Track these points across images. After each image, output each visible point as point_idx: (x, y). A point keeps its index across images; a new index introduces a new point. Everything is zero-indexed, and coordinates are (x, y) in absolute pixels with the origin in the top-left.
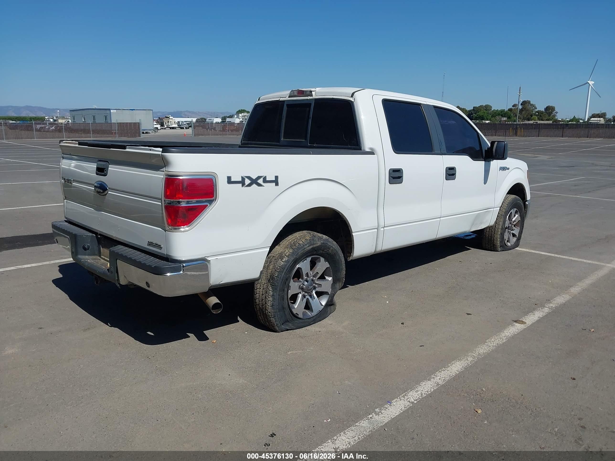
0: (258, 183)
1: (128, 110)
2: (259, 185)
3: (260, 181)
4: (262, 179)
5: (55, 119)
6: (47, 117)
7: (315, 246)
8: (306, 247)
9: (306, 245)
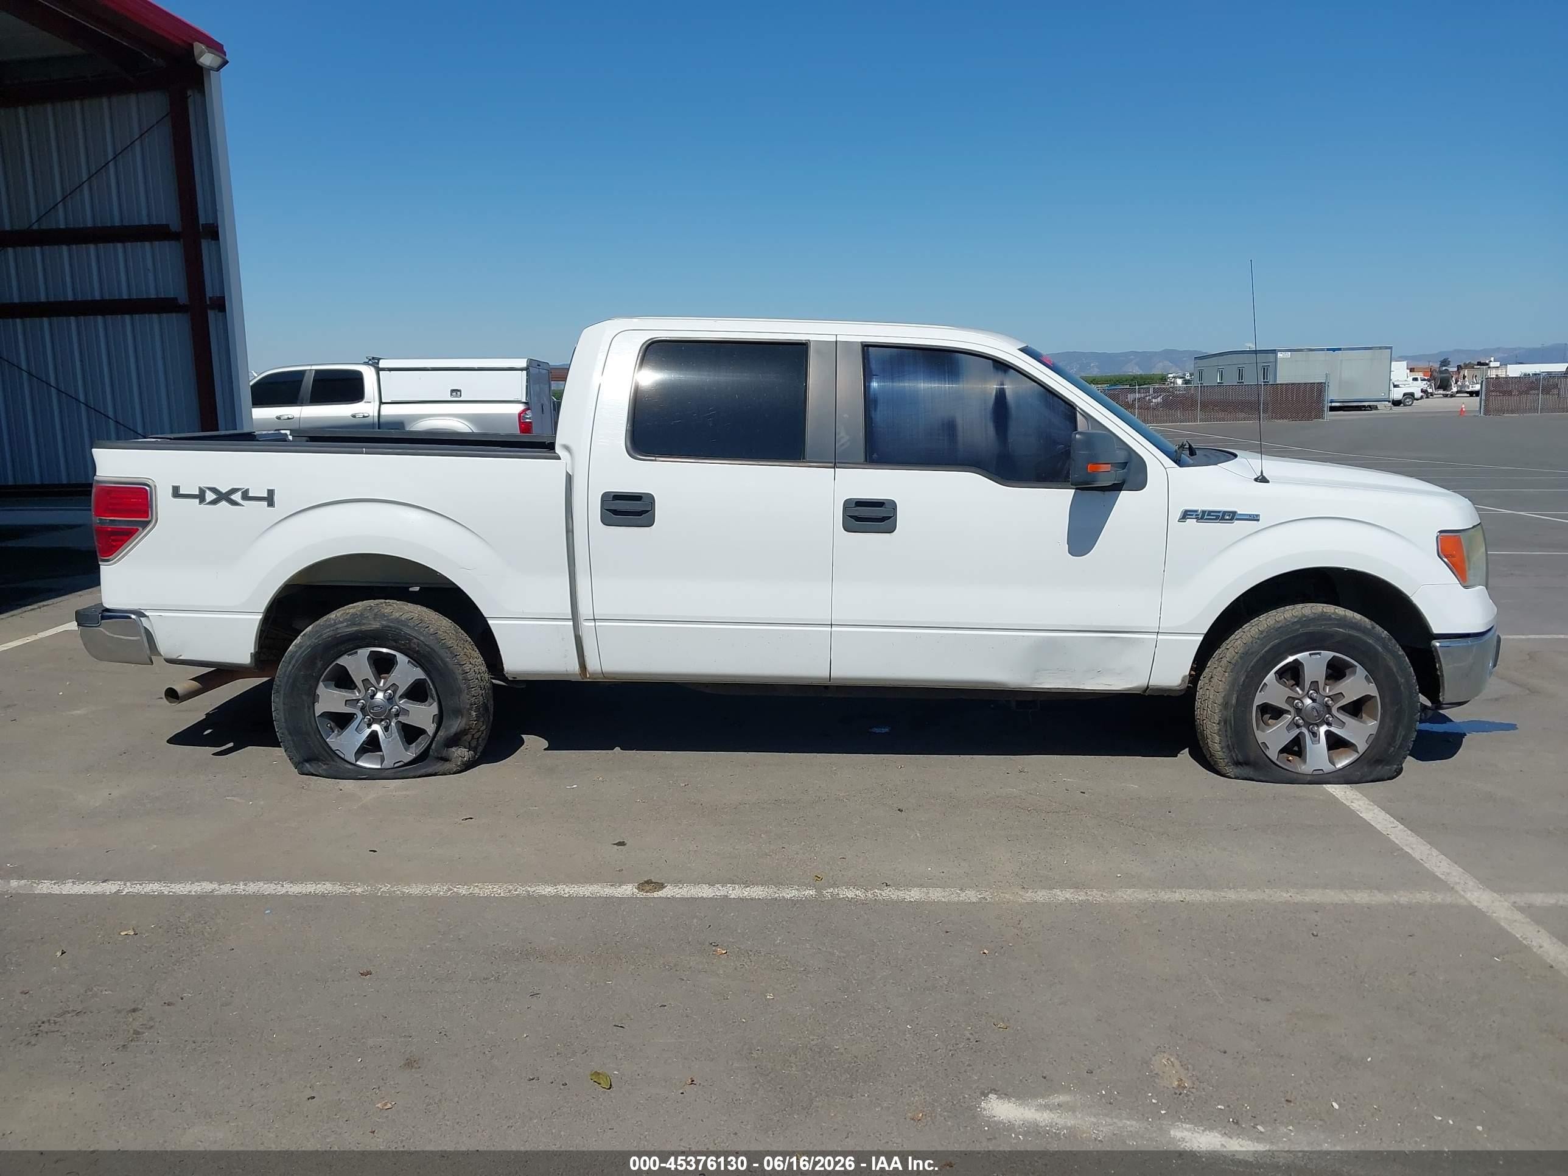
0: (231, 499)
1: (1322, 350)
2: (234, 503)
3: (237, 497)
4: (240, 493)
5: (1189, 378)
6: (1171, 375)
7: (364, 628)
8: (340, 625)
9: (342, 622)
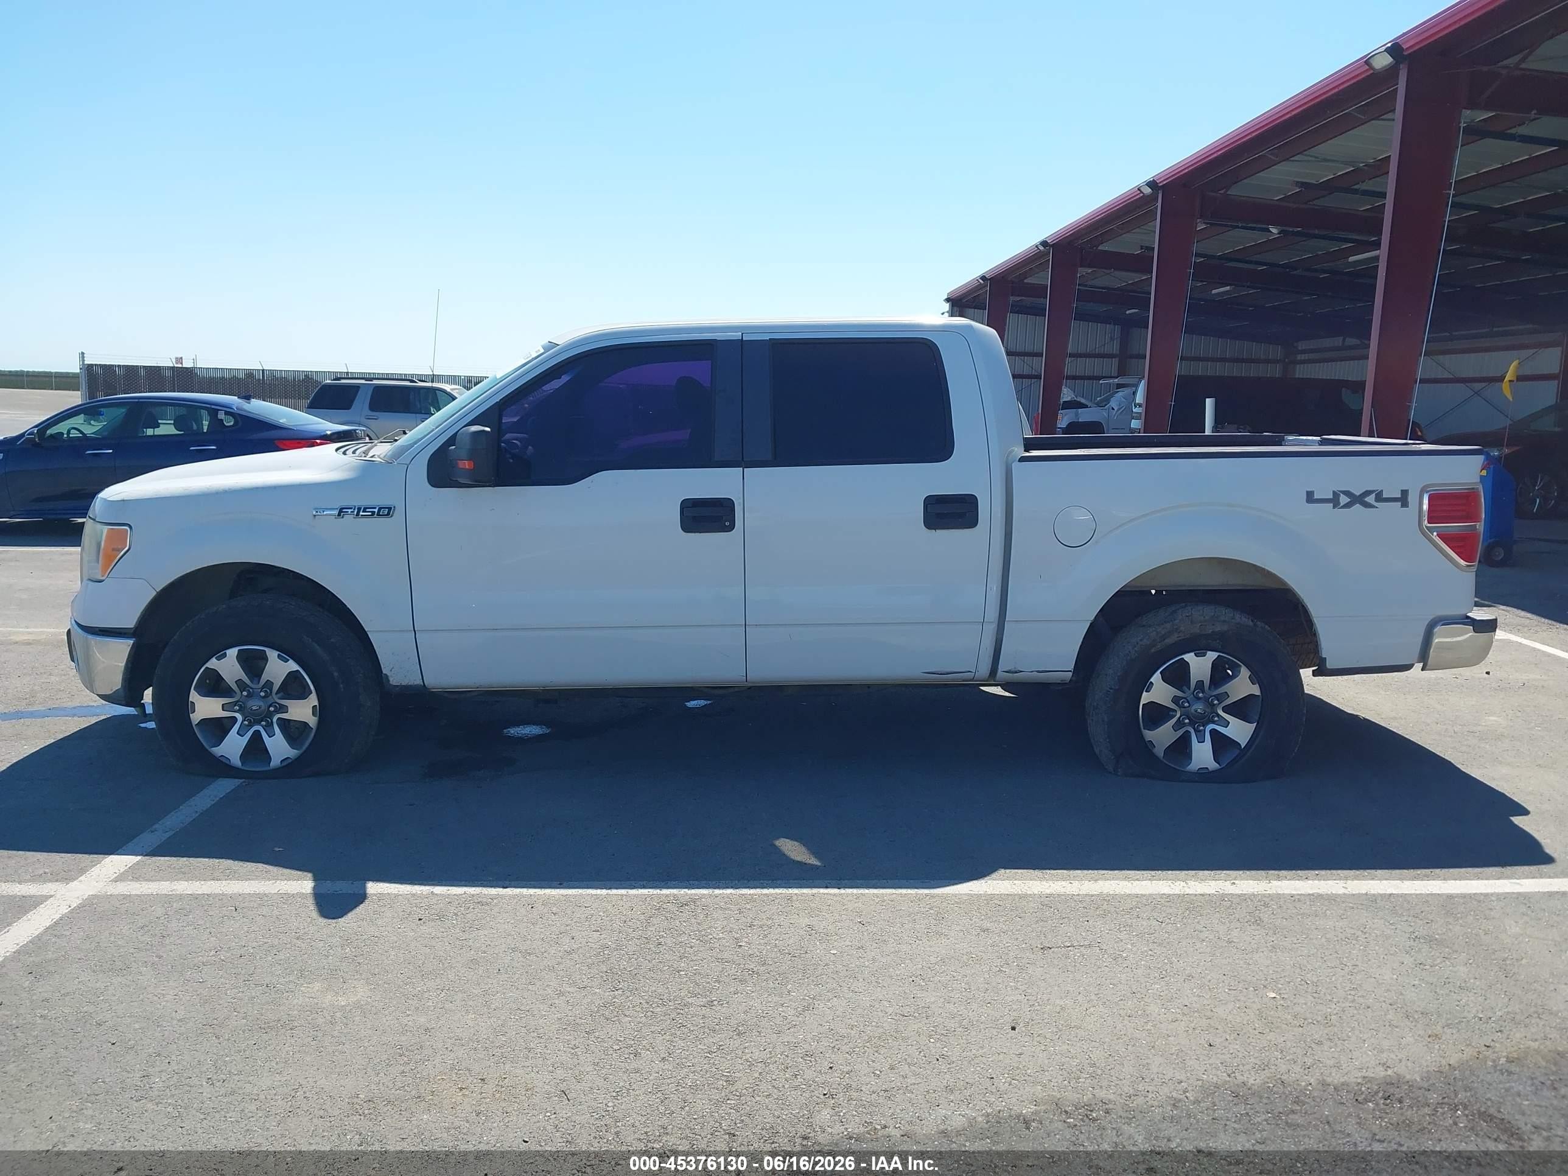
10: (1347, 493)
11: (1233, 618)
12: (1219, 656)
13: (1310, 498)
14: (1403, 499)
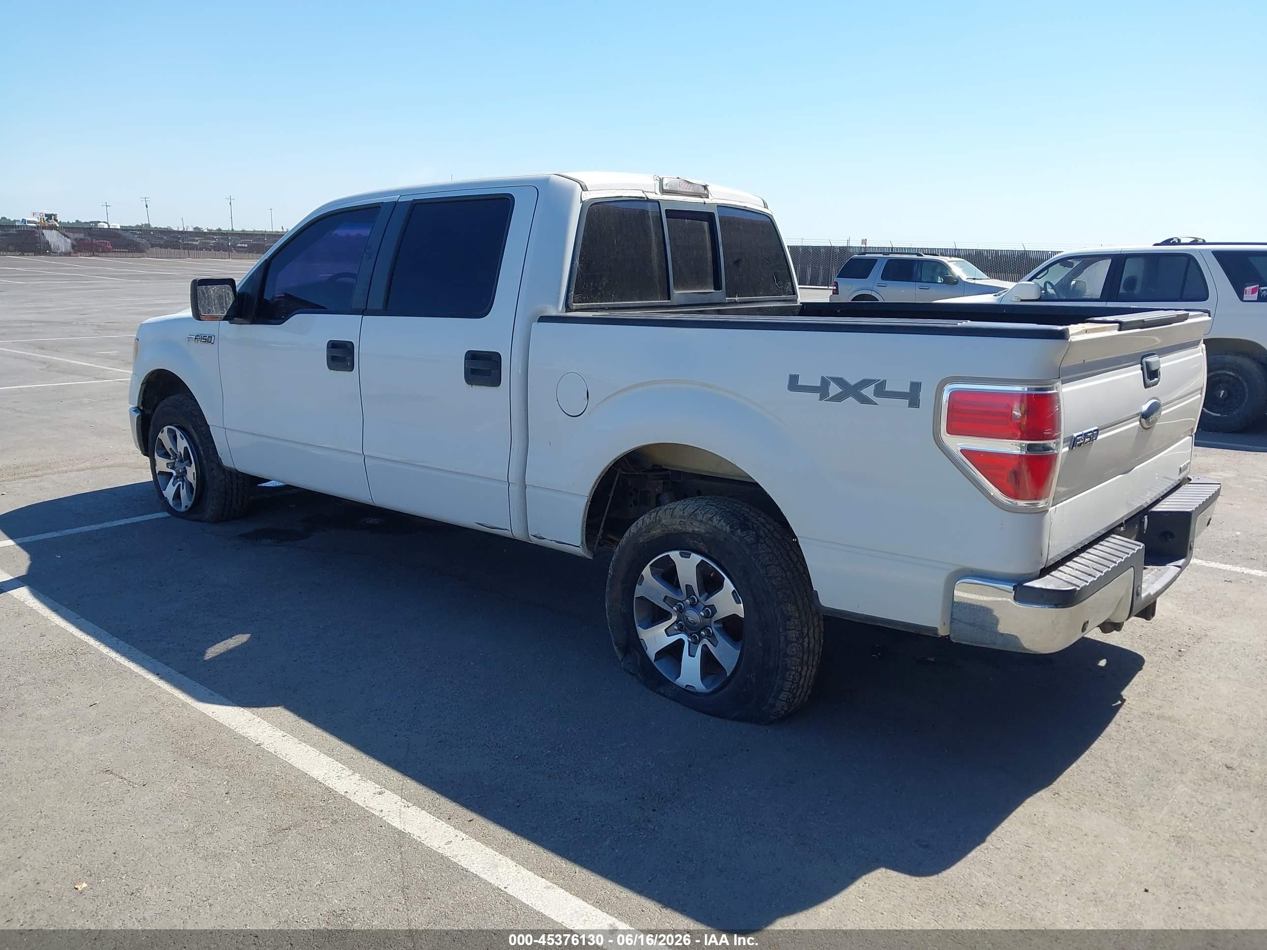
10: (839, 381)
11: (711, 519)
12: (702, 560)
13: (794, 384)
14: (913, 397)
